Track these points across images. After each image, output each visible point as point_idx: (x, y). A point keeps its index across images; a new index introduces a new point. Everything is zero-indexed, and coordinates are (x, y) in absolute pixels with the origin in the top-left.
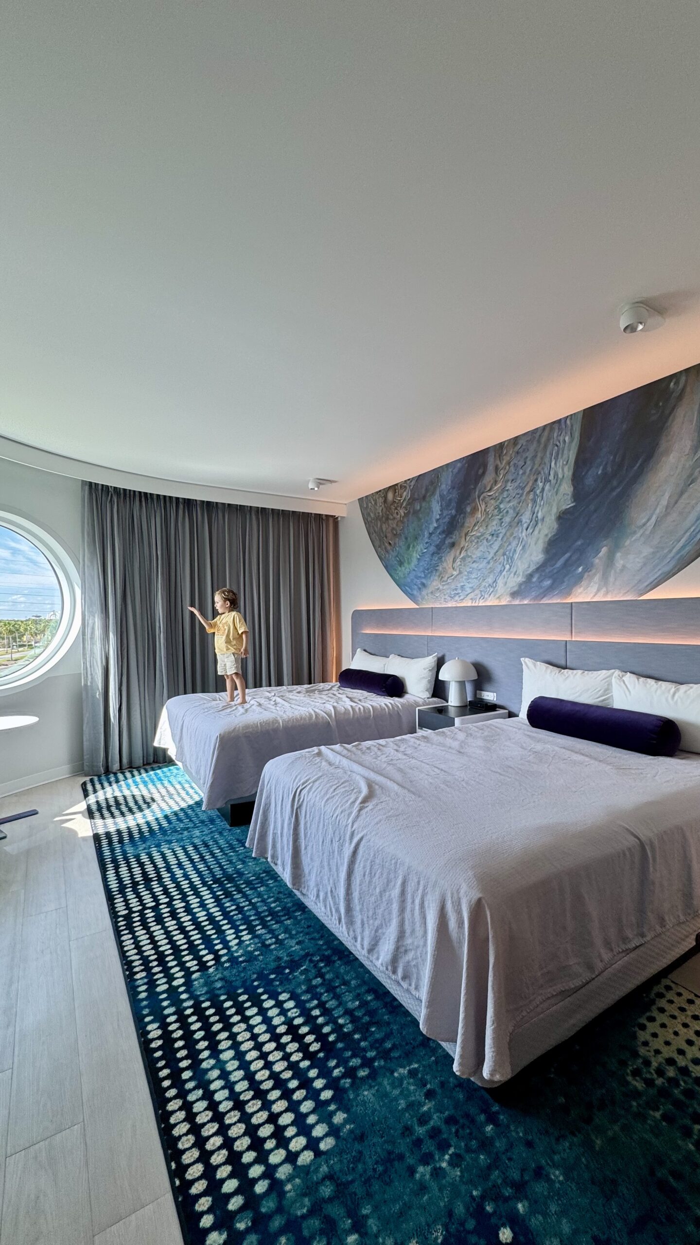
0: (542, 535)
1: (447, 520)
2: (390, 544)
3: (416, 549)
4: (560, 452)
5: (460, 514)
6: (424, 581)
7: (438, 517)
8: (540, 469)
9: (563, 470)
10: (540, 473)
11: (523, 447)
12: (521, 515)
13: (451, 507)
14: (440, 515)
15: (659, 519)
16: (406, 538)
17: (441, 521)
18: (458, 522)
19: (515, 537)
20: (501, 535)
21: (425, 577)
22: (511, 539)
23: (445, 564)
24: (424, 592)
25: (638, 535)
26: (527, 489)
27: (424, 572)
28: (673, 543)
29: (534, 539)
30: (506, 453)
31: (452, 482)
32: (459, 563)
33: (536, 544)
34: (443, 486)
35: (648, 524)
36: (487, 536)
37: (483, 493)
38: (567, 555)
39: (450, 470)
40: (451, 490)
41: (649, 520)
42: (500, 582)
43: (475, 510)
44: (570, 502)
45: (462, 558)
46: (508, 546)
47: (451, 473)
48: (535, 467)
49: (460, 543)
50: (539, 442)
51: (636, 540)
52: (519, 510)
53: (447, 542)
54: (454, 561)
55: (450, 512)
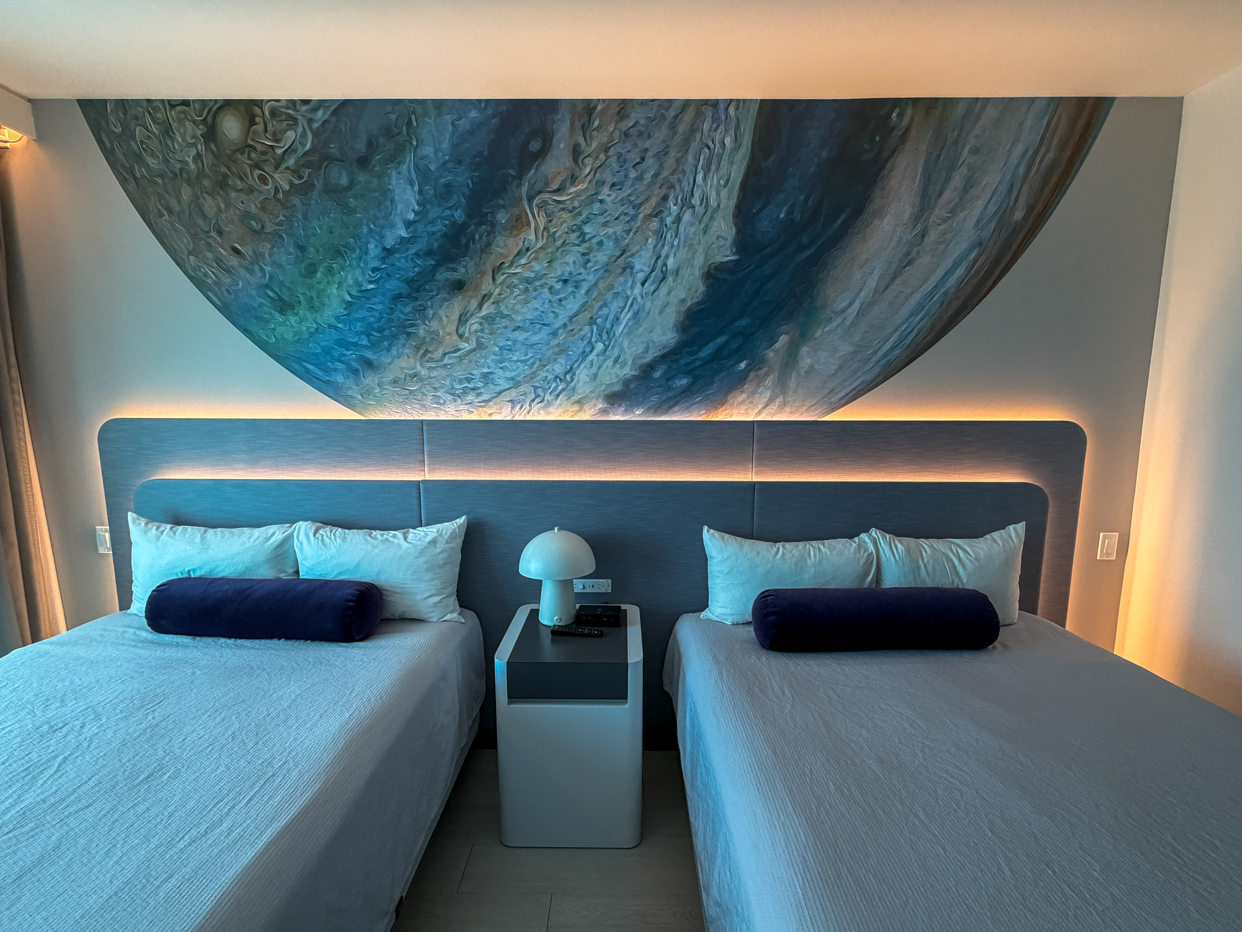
0: (674, 300)
1: (439, 227)
2: (236, 251)
3: (337, 278)
4: (715, 160)
5: (480, 224)
6: (369, 355)
7: (411, 216)
8: (674, 179)
9: (718, 194)
10: (672, 187)
11: (639, 128)
12: (632, 255)
13: (452, 203)
14: (416, 213)
15: (863, 306)
16: (302, 248)
17: (420, 227)
18: (474, 240)
19: (618, 293)
20: (585, 286)
21: (374, 346)
22: (609, 296)
23: (434, 325)
24: (370, 379)
25: (834, 324)
26: (647, 209)
27: (369, 335)
28: (879, 342)
29: (659, 303)
30: (599, 127)
31: (454, 146)
32: (475, 327)
33: (661, 312)
34: (427, 150)
35: (849, 311)
36: (552, 282)
37: (540, 192)
38: (721, 340)
39: (448, 118)
40: (450, 165)
41: (850, 305)
42: (583, 374)
43: (519, 223)
44: (728, 253)
45: (485, 318)
46: (601, 308)
47: (450, 128)
48: (665, 174)
49: (477, 287)
50: (673, 127)
51: (829, 332)
52: (628, 245)
53: (439, 277)
54: (462, 320)
55: (448, 212)
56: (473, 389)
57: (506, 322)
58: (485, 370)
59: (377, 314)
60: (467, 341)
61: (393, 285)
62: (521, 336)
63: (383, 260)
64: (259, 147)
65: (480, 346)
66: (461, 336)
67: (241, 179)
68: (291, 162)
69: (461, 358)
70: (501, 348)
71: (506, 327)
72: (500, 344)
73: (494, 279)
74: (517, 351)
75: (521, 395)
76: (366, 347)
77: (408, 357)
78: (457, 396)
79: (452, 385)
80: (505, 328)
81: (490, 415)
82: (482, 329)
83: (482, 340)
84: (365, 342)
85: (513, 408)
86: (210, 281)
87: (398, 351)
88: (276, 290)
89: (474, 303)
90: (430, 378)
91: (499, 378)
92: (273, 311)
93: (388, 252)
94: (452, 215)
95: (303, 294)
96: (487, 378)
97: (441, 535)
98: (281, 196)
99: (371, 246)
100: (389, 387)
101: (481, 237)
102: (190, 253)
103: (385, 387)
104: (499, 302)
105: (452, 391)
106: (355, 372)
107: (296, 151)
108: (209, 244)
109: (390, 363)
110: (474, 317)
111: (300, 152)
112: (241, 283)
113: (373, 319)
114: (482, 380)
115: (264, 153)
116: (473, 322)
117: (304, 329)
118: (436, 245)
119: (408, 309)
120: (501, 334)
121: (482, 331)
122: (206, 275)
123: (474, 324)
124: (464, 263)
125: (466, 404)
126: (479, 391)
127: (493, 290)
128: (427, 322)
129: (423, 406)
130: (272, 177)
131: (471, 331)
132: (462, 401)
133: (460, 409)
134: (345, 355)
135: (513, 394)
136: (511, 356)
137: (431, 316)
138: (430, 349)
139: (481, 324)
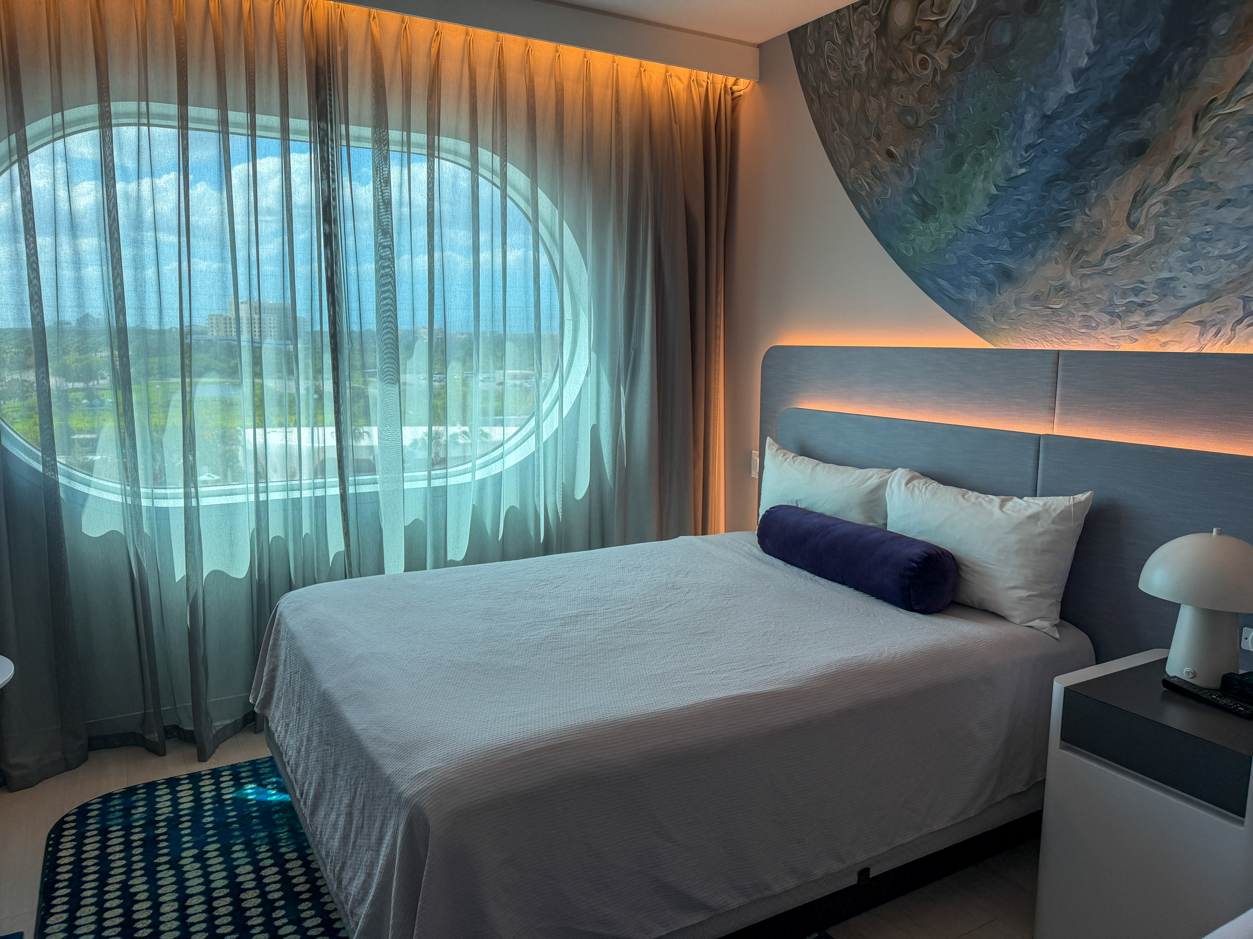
56: (1141, 305)
57: (1207, 195)
58: (1165, 275)
59: (1023, 207)
60: (1141, 232)
61: (1049, 165)
62: (1229, 215)
63: (1040, 132)
64: (924, 26)
65: (1161, 238)
66: (1133, 226)
67: (904, 70)
68: (953, 33)
69: (1128, 259)
70: (1194, 238)
71: (1205, 204)
72: (1194, 232)
73: (1195, 129)
74: (1220, 240)
75: (1218, 313)
76: (1007, 253)
77: (1057, 263)
78: (1115, 316)
79: (1111, 299)
80: (1205, 206)
81: (1165, 344)
82: (1166, 212)
83: (1165, 227)
84: (1006, 247)
85: (1202, 334)
86: (864, 193)
87: (1044, 256)
88: (921, 193)
89: (1160, 171)
90: (1081, 290)
91: (1184, 287)
92: (915, 220)
93: (1048, 119)
94: (1142, 45)
95: (947, 193)
96: (1165, 287)
97: (1047, 511)
98: (938, 78)
99: (1028, 117)
100: (1028, 306)
101: (1181, 68)
102: (852, 166)
103: (1022, 305)
104: (1199, 164)
105: (1111, 309)
106: (990, 287)
107: (959, 18)
108: (868, 152)
109: (1033, 273)
110: (1156, 193)
111: (964, 17)
112: (890, 190)
113: (1019, 215)
114: (1157, 290)
115: (928, 32)
116: (1154, 201)
117: (942, 236)
118: (1112, 96)
119: (1064, 195)
120: (1197, 215)
121: (1166, 214)
122: (861, 186)
123: (1155, 205)
124: (1151, 114)
125: (1129, 328)
126: (1150, 308)
127: (1191, 147)
128: (1087, 211)
129: (1067, 330)
130: (933, 58)
131: (1149, 216)
132: (1123, 323)
133: (1118, 335)
134: (982, 266)
135: (1206, 311)
136: (1210, 249)
137: (1093, 201)
138: (1086, 249)
139: (1166, 203)
